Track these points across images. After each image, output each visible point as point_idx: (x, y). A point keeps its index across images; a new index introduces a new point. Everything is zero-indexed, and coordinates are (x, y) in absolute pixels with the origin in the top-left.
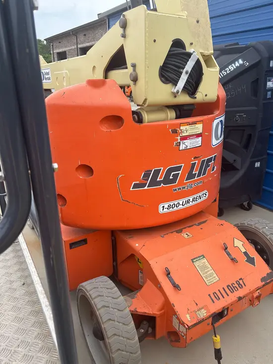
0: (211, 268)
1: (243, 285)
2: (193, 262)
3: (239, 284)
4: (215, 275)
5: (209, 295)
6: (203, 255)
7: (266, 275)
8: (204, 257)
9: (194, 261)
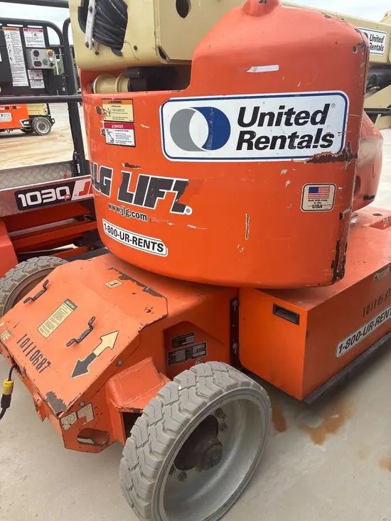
0: (59, 323)
1: (41, 369)
2: (65, 302)
3: (42, 364)
4: (51, 331)
5: (26, 335)
6: (76, 307)
7: (58, 398)
8: (74, 309)
9: (67, 302)
